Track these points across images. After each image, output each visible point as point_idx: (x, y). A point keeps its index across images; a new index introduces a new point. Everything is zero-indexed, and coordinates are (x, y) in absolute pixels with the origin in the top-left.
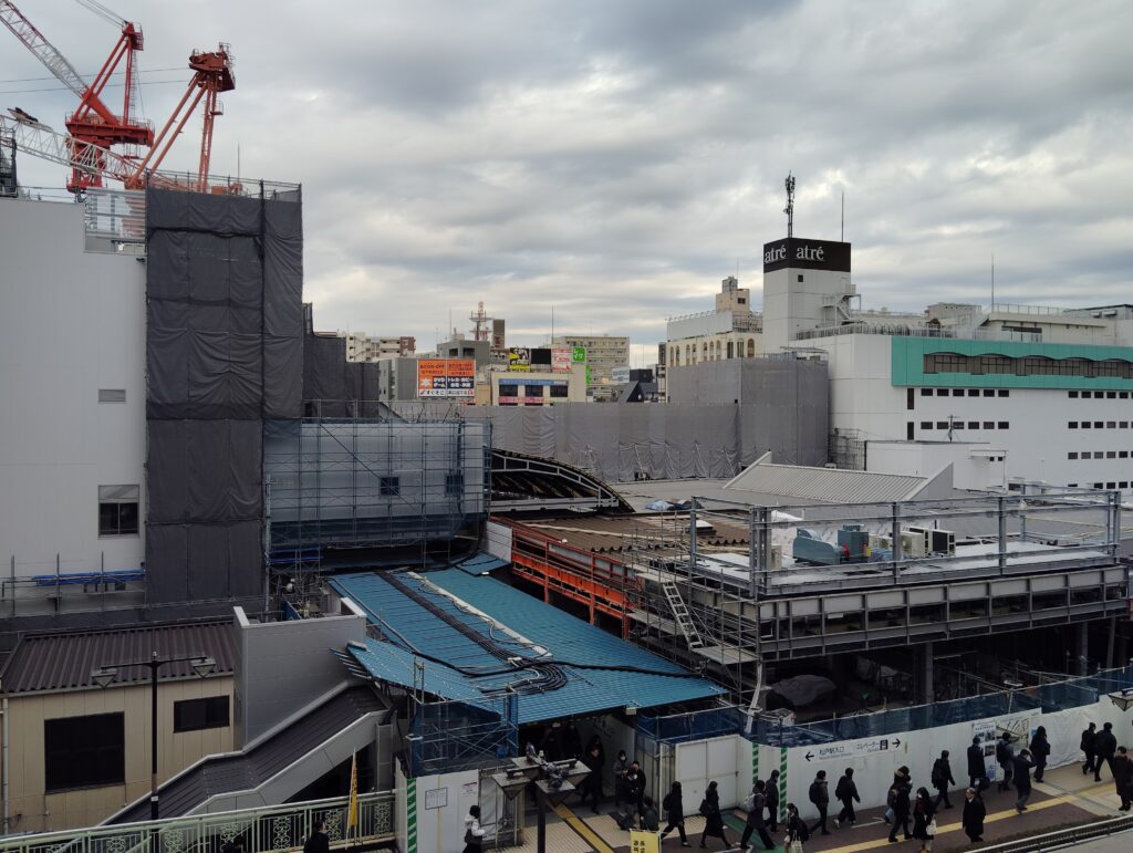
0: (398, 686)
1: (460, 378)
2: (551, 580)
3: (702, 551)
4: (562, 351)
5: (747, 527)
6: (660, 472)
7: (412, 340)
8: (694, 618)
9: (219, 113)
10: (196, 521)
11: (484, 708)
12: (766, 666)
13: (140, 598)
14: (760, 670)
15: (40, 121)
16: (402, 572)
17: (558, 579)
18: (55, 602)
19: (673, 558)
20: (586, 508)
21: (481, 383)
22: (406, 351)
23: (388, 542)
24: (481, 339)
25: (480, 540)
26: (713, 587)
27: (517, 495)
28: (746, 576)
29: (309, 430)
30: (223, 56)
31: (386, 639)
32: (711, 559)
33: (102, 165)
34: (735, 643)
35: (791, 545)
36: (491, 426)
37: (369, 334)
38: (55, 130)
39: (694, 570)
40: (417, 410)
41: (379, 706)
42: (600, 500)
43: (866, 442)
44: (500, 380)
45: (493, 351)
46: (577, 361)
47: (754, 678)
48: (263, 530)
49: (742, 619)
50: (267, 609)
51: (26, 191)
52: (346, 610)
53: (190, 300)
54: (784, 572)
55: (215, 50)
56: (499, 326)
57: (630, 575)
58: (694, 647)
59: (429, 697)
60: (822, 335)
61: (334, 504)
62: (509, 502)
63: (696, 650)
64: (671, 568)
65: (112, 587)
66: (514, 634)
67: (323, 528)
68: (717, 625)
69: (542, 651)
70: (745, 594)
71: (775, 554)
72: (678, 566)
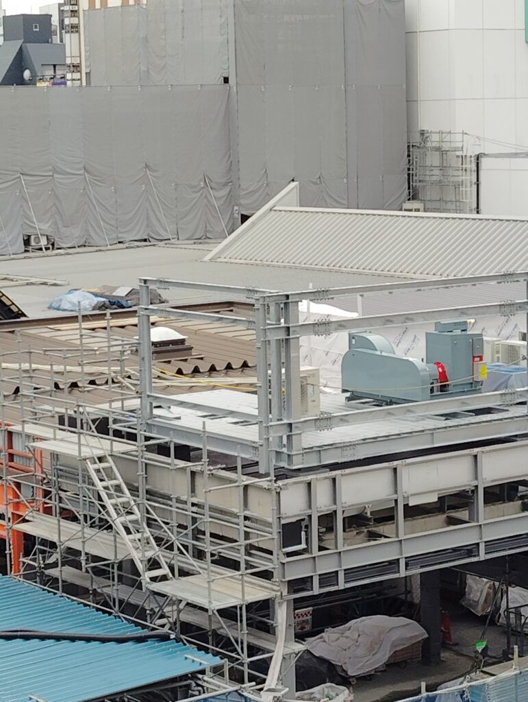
5: (250, 335)
6: (74, 234)
8: (150, 523)
12: (295, 605)
14: (282, 614)
19: (106, 406)
28: (251, 433)
32: (182, 404)
34: (234, 565)
35: (338, 367)
39: (150, 427)
43: (478, 157)
47: (269, 629)
49: (246, 518)
54: (325, 421)
57: (18, 447)
58: (153, 579)
63: (156, 586)
64: (102, 426)
68: (198, 534)
70: (250, 467)
71: (306, 386)
72: (115, 421)
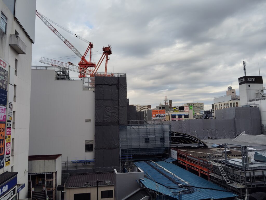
0: (152, 190)
1: (162, 114)
2: (188, 164)
3: (228, 158)
4: (187, 107)
5: (241, 151)
6: (214, 137)
7: (150, 106)
8: (227, 176)
9: (109, 59)
10: (105, 149)
11: (173, 197)
12: (248, 189)
13: (94, 166)
14: (247, 190)
15: (73, 64)
16: (151, 161)
17: (190, 164)
18: (76, 167)
19: (221, 160)
20: (196, 146)
21: (167, 115)
22: (149, 108)
23: (147, 154)
24: (166, 105)
25: (169, 154)
26: (232, 167)
27: (177, 143)
28: (241, 165)
29: (129, 127)
30: (109, 47)
31: (148, 178)
32: (231, 160)
33: (86, 72)
34: (239, 183)
35: (253, 156)
36: (171, 126)
37: (141, 105)
38: (76, 66)
39: (227, 163)
40: (153, 122)
41: (147, 195)
42: (199, 144)
44: (172, 114)
45: (170, 107)
46: (190, 109)
47: (245, 192)
48: (119, 151)
49: (241, 176)
50: (121, 169)
51: (71, 79)
52: (139, 171)
53: (104, 100)
54: (252, 164)
55: (108, 46)
56: (171, 101)
57: (209, 164)
58: (228, 183)
59: (160, 193)
60: (257, 100)
61: (134, 145)
62: (176, 145)
63: (228, 184)
64: (220, 162)
65: (88, 163)
66: (180, 178)
67: (132, 150)
68: (234, 178)
69: (187, 183)
70: (241, 169)
71: (249, 159)
72: (222, 162)
